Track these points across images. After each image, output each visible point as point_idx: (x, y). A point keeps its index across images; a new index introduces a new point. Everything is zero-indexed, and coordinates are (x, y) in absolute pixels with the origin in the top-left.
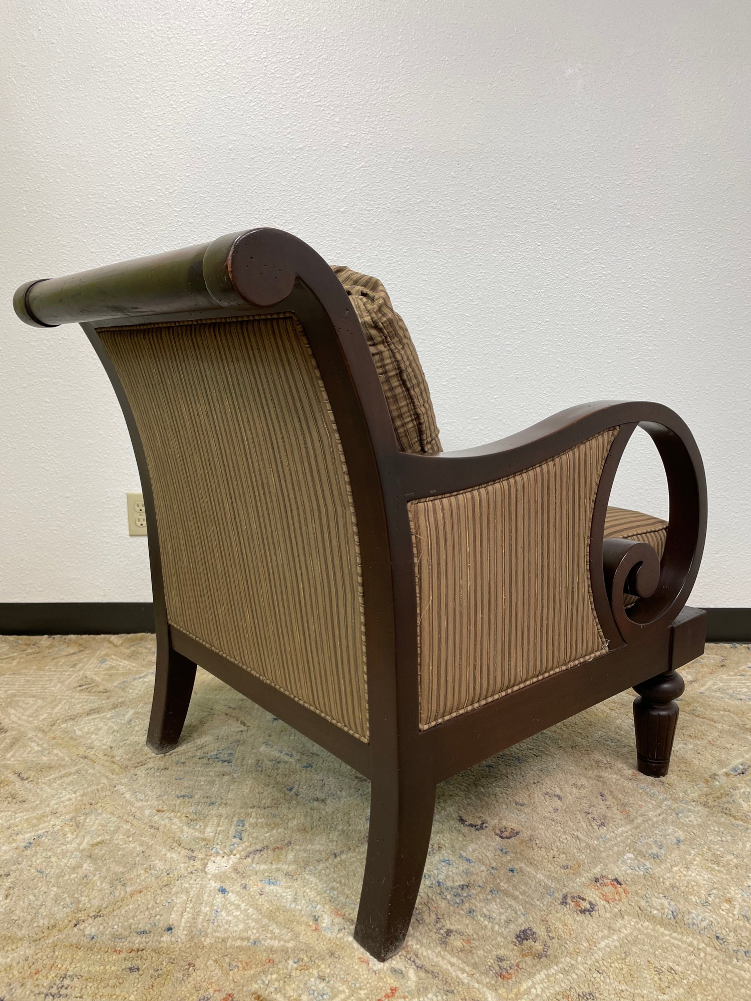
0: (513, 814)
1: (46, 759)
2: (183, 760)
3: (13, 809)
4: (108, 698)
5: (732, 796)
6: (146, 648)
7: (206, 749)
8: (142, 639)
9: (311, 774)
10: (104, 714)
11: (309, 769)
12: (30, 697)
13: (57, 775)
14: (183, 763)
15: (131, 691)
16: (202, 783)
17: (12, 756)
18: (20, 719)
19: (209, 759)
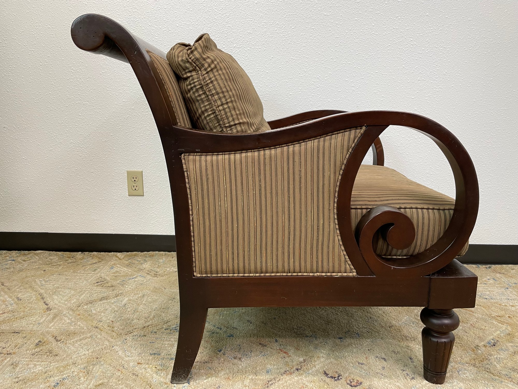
0: (357, 369)
1: (73, 328)
2: (155, 331)
3: (49, 360)
4: (113, 290)
5: (489, 360)
6: (138, 261)
7: (169, 324)
8: (135, 255)
9: (233, 341)
10: (110, 300)
11: (231, 337)
12: (67, 289)
13: (78, 338)
14: (155, 332)
15: (127, 286)
16: (166, 346)
17: (53, 326)
18: (60, 302)
19: (171, 330)
